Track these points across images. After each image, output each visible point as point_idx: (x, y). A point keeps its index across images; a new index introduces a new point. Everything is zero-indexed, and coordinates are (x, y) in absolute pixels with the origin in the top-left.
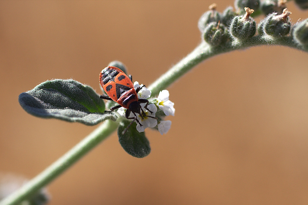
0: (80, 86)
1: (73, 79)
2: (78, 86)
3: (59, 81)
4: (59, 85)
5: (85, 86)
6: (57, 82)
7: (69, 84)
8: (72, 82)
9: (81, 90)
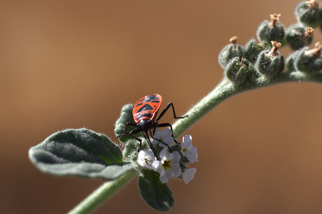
0: (95, 136)
1: (87, 128)
2: (92, 135)
3: (71, 131)
4: (71, 136)
5: (99, 135)
6: (68, 133)
7: (82, 133)
8: (86, 132)
9: (96, 139)
